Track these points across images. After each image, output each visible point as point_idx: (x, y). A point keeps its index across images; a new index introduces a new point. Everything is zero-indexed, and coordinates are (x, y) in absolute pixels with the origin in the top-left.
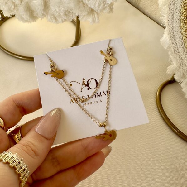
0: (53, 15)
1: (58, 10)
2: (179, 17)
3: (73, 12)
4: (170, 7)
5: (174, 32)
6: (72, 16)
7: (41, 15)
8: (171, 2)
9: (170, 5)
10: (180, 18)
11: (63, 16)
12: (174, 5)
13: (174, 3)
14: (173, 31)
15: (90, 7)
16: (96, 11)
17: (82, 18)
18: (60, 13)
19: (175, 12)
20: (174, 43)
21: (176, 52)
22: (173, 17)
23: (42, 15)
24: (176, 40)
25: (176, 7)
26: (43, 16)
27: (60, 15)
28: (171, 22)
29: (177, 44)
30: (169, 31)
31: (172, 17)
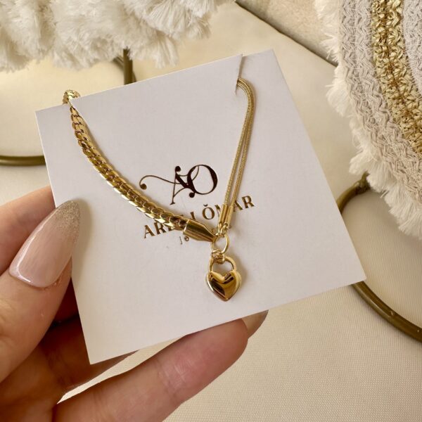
0: (66, 50)
1: (75, 38)
2: (369, 40)
3: (112, 42)
6: (113, 50)
7: (37, 51)
10: (371, 42)
11: (90, 52)
12: (353, 12)
15: (153, 27)
16: (170, 36)
17: (136, 54)
18: (82, 46)
20: (361, 102)
21: (367, 122)
22: (354, 40)
23: (39, 53)
24: (366, 93)
26: (41, 54)
27: (82, 50)
29: (369, 103)
31: (351, 39)
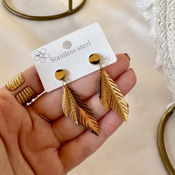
4: (160, 23)
5: (170, 59)
8: (160, 15)
9: (160, 20)
13: (164, 16)
14: (168, 57)
19: (168, 30)
25: (169, 23)
28: (164, 44)
30: (162, 57)
